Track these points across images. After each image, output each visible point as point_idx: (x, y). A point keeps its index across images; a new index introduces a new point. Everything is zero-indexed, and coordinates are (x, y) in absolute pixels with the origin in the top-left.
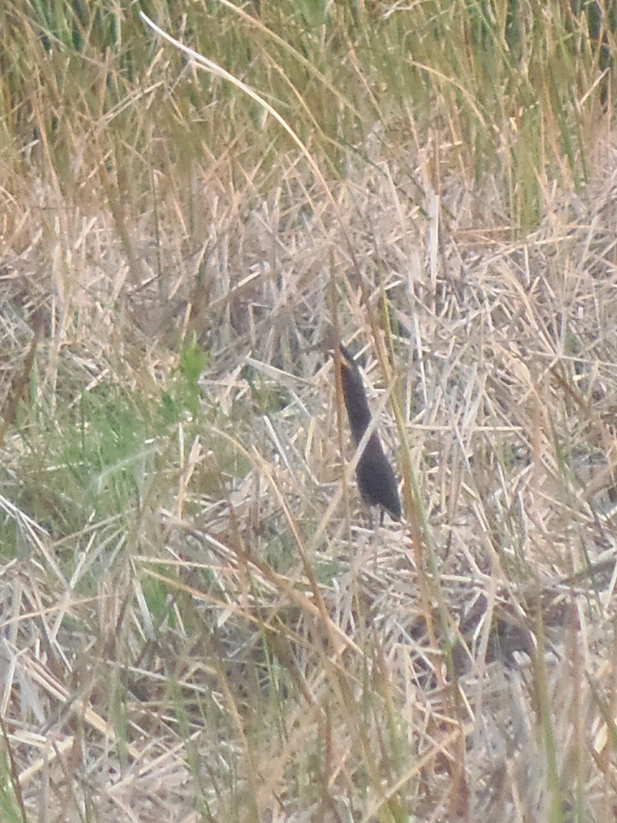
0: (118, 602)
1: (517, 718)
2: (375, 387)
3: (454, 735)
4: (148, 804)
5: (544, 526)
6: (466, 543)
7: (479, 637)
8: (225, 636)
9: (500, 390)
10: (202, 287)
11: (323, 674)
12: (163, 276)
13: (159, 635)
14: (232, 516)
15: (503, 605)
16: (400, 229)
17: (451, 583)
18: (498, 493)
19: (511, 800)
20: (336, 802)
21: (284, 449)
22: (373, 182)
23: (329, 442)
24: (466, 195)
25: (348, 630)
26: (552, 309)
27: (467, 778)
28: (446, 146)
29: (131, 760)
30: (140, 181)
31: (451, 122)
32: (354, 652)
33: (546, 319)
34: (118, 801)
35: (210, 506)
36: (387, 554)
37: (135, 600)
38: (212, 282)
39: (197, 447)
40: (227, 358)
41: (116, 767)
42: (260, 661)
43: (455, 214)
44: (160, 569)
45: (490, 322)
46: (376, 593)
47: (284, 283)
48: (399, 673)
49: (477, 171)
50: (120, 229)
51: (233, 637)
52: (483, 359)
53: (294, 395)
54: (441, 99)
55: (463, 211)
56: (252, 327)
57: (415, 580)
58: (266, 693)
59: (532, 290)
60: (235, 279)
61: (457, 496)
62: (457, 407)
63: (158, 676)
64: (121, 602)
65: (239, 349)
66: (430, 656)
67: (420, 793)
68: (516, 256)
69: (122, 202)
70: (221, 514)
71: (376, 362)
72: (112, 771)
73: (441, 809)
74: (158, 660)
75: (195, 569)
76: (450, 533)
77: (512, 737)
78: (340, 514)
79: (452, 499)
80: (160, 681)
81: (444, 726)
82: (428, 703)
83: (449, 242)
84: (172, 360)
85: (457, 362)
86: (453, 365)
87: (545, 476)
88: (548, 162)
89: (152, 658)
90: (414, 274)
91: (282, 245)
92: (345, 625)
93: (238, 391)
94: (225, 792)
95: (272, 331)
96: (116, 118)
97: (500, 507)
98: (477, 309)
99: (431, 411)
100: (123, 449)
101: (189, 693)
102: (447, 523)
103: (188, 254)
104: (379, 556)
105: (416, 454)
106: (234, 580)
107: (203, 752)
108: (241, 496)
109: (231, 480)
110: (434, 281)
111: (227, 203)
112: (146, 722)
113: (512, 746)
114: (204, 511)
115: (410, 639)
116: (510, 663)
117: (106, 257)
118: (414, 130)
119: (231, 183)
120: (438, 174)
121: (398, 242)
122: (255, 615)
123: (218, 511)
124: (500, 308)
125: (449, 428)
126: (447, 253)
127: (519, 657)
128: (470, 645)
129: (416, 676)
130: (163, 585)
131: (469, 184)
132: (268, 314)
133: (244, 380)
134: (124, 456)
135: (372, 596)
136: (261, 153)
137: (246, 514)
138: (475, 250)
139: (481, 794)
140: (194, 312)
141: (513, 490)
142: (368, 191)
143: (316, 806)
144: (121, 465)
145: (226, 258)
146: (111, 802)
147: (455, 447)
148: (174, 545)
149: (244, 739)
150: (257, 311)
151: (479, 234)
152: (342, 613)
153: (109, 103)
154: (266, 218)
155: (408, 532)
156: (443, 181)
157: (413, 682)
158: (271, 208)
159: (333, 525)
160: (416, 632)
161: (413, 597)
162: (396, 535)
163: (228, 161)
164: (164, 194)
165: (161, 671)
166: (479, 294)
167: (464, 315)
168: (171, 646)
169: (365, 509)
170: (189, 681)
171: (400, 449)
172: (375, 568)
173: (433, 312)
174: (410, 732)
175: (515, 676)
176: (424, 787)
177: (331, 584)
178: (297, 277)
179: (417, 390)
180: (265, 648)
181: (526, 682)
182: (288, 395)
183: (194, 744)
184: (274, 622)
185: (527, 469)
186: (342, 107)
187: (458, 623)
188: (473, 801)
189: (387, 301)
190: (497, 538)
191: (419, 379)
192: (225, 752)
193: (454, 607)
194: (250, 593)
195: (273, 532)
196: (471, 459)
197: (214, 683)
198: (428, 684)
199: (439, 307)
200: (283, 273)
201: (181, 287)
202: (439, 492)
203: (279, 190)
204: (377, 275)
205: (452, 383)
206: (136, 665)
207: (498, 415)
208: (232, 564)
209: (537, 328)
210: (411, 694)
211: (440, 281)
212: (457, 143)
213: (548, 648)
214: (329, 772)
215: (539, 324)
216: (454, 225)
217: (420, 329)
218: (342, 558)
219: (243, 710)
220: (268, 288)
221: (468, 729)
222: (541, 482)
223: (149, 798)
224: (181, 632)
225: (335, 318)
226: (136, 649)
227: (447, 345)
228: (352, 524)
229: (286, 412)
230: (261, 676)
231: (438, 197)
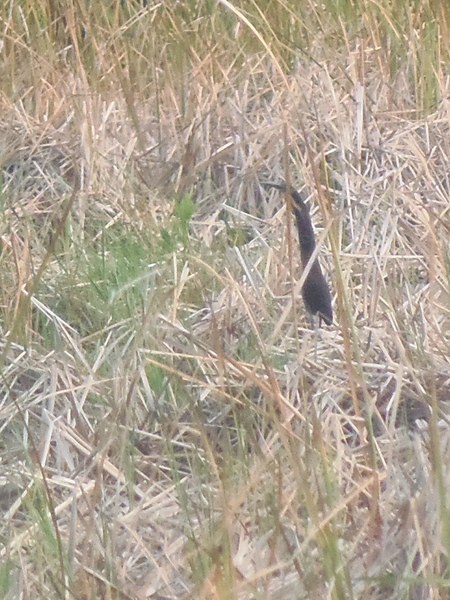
0: (128, 383)
1: (419, 469)
2: (316, 226)
3: (371, 480)
4: (149, 529)
5: (439, 327)
6: (382, 339)
7: (391, 409)
8: (205, 407)
9: (408, 228)
10: (190, 153)
11: (277, 435)
12: (162, 145)
13: (157, 407)
14: (214, 320)
15: (408, 385)
16: (335, 111)
17: (371, 369)
18: (405, 304)
19: (414, 528)
20: (286, 528)
21: (250, 271)
22: (315, 76)
23: (283, 266)
24: (384, 87)
25: (296, 403)
26: (445, 169)
27: (381, 510)
28: (369, 50)
29: (137, 498)
30: (146, 75)
31: (373, 33)
32: (300, 420)
33: (441, 177)
34: (127, 527)
35: (196, 313)
36: (325, 348)
37: (141, 381)
38: (198, 149)
39: (186, 270)
40: (208, 205)
41: (126, 502)
42: (231, 426)
43: (375, 100)
44: (159, 358)
45: (401, 179)
46: (316, 376)
47: (251, 151)
48: (332, 434)
49: (393, 68)
50: (131, 110)
51: (212, 408)
52: (395, 206)
53: (257, 232)
54: (366, 17)
55: (382, 98)
56: (227, 183)
57: (344, 367)
58: (236, 450)
59: (431, 156)
60: (215, 146)
61: (376, 305)
62: (376, 241)
63: (157, 437)
64: (130, 383)
65: (218, 198)
66: (355, 422)
67: (347, 522)
68: (420, 131)
69: (133, 90)
70: (204, 318)
71: (317, 208)
72: (123, 505)
73: (362, 534)
74: (157, 424)
75: (184, 359)
76: (370, 333)
77: (415, 481)
78: (291, 319)
79: (372, 308)
80: (157, 440)
81: (365, 474)
82: (354, 456)
83: (371, 120)
84: (169, 206)
85: (376, 208)
86: (374, 210)
87: (440, 291)
88: (444, 62)
89: (152, 423)
90: (345, 144)
91: (249, 122)
92: (293, 399)
93: (217, 229)
94: (205, 522)
95: (241, 185)
96: (128, 30)
97: (407, 314)
98: (391, 169)
99: (356, 245)
100: (133, 272)
101: (178, 449)
102: (368, 325)
103: (180, 129)
104: (320, 349)
105: (346, 275)
106: (213, 367)
107: (190, 492)
108: (219, 304)
109: (211, 293)
110: (360, 149)
111: (209, 92)
112: (147, 471)
113: (414, 488)
114: (190, 317)
115: (340, 410)
116: (412, 427)
117: (121, 131)
118: (346, 39)
119: (212, 78)
120: (363, 71)
121: (333, 121)
122: (228, 392)
123: (202, 316)
124: (408, 169)
125: (370, 256)
126: (370, 128)
127: (420, 424)
128: (384, 416)
129: (344, 437)
130: (161, 370)
131: (386, 78)
132: (238, 172)
133: (221, 221)
134: (134, 276)
135: (314, 378)
136: (234, 55)
137: (221, 319)
138: (390, 127)
139: (392, 523)
140: (185, 172)
141: (416, 302)
142: (311, 83)
143: (271, 531)
144: (132, 283)
145: (208, 133)
146: (122, 528)
147: (375, 269)
148: (168, 341)
149: (220, 482)
150: (231, 171)
151: (393, 115)
152: (291, 391)
153: (123, 18)
154: (238, 103)
155: (340, 332)
156: (367, 76)
157: (343, 441)
158: (241, 95)
159: (284, 327)
160: (345, 405)
161: (343, 379)
162: (332, 334)
163: (211, 59)
164: (163, 85)
165: (159, 433)
166: (393, 159)
167: (381, 174)
168: (166, 415)
169: (308, 316)
170: (179, 440)
171: (334, 271)
172: (315, 358)
173: (359, 172)
174: (340, 478)
175: (417, 437)
176: (350, 518)
177: (283, 370)
178: (260, 146)
179: (347, 228)
180: (235, 416)
181: (424, 440)
182: (253, 232)
183: (183, 487)
184: (242, 398)
185: (427, 286)
186: (293, 21)
187: (375, 399)
188: (386, 528)
189: (326, 164)
190: (404, 337)
191: (348, 221)
192: (205, 492)
193: (373, 387)
194: (225, 376)
195: (242, 332)
196: (386, 279)
197: (197, 441)
198: (354, 443)
199: (364, 168)
200: (250, 144)
201: (175, 152)
202: (362, 302)
203: (247, 82)
204: (318, 145)
205: (373, 223)
206: (141, 428)
207: (406, 247)
208: (211, 355)
209: (434, 183)
210: (341, 449)
211: (364, 149)
212: (377, 48)
213: (441, 417)
214: (282, 507)
215: (436, 180)
216: (375, 109)
217: (349, 185)
218: (290, 351)
219: (219, 462)
220: (239, 154)
221: (382, 476)
222: (437, 296)
223: (150, 525)
224: (174, 405)
225: (287, 176)
226: (141, 417)
227: (369, 195)
228: (299, 326)
229: (252, 244)
230: (232, 437)
231: (363, 88)
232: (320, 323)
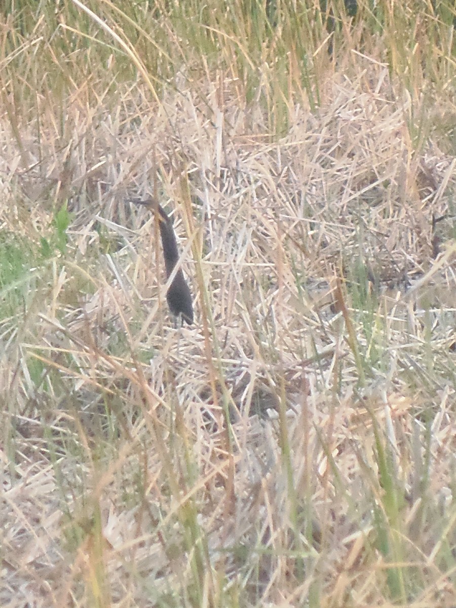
0: (11, 373)
1: (269, 453)
2: (180, 236)
3: (227, 462)
4: (29, 504)
5: (287, 327)
6: (237, 338)
7: (245, 399)
8: (80, 396)
9: (261, 240)
10: (68, 171)
11: (143, 421)
12: (42, 163)
13: (37, 395)
14: (86, 319)
15: (261, 378)
16: (197, 135)
17: (227, 365)
18: (259, 306)
19: (263, 504)
20: (151, 504)
21: (120, 275)
22: (180, 103)
23: (149, 272)
24: (241, 113)
25: (160, 393)
26: (295, 187)
27: (235, 490)
28: (227, 81)
29: (18, 476)
30: (29, 101)
31: (231, 65)
32: (163, 407)
33: (291, 194)
34: (10, 502)
35: (72, 312)
36: (185, 345)
37: (22, 373)
38: (74, 168)
39: (63, 274)
40: (84, 216)
41: (8, 480)
42: (102, 413)
43: (233, 125)
44: (39, 352)
45: (255, 196)
46: (178, 369)
47: (121, 169)
48: (193, 422)
49: (249, 97)
50: (15, 133)
51: (86, 398)
52: (250, 220)
53: (128, 242)
54: (225, 52)
55: (239, 123)
56: (100, 198)
57: (204, 361)
58: (106, 434)
59: (283, 175)
60: (90, 165)
61: (231, 307)
62: (232, 250)
63: (36, 422)
64: (13, 374)
65: (92, 210)
66: (213, 410)
67: (205, 499)
68: (272, 153)
69: (17, 114)
70: (79, 317)
71: (181, 220)
72: (5, 483)
73: (219, 510)
74: (36, 411)
75: (61, 353)
76: (227, 332)
77: (266, 464)
78: (156, 319)
79: (228, 311)
80: (38, 425)
81: (221, 457)
82: (212, 441)
83: (229, 143)
84: (48, 218)
85: (233, 222)
86: (230, 223)
87: (290, 296)
88: (294, 92)
89: (32, 411)
90: (206, 164)
91: (121, 143)
92: (158, 389)
93: (90, 238)
94: (79, 497)
95: (113, 199)
96: (13, 60)
97: (260, 316)
98: (246, 187)
99: (215, 254)
100: (15, 275)
101: (57, 433)
102: (225, 325)
103: (59, 149)
104: (181, 346)
105: (207, 278)
106: (87, 360)
107: (65, 471)
108: (92, 306)
109: (85, 295)
110: (219, 169)
111: (85, 116)
112: (28, 452)
113: (265, 470)
114: (66, 316)
115: (200, 400)
116: (264, 416)
117: (6, 150)
118: (207, 71)
119: (88, 103)
120: (222, 98)
121: (196, 143)
122: (99, 383)
123: (76, 315)
124: (261, 187)
125: (227, 264)
126: (228, 150)
127: (271, 413)
128: (238, 406)
129: (204, 424)
130: (40, 362)
131: (243, 106)
132: (111, 188)
133: (95, 231)
134: (16, 279)
135: (176, 372)
136: (108, 84)
137: (94, 318)
138: (246, 150)
139: (245, 501)
140: (62, 186)
141: (268, 304)
142: (177, 109)
143: (137, 506)
144: (15, 285)
145: (84, 152)
146: (5, 502)
147: (231, 277)
148: (47, 337)
149: (92, 463)
150: (104, 187)
151: (249, 138)
152: (156, 382)
153: (9, 49)
154: (111, 126)
155: (200, 331)
156: (226, 104)
157: (202, 427)
158: (114, 120)
159: (151, 326)
160: (204, 395)
161: (203, 373)
162: (192, 333)
163: (87, 88)
164: (44, 110)
165: (38, 418)
166: (248, 178)
167: (238, 191)
168: (45, 403)
170: (57, 425)
171: (195, 277)
172: (178, 353)
173: (218, 189)
174: (199, 460)
175: (268, 424)
176: (208, 496)
177: (150, 364)
178: (130, 165)
179: (207, 239)
180: (106, 404)
181: (275, 428)
182: (123, 241)
183: (59, 466)
184: (112, 388)
185: (277, 291)
186: (160, 55)
187: (231, 390)
188: (240, 504)
189: (189, 182)
190: (257, 335)
191: (208, 232)
192: (79, 472)
193: (229, 379)
194: (97, 369)
195: (113, 330)
196: (241, 284)
197: (72, 426)
198: (211, 429)
199: (222, 185)
200: (121, 162)
201: (55, 169)
202: (220, 305)
203: (119, 108)
204: (182, 163)
205: (230, 234)
206: (22, 414)
207: (259, 256)
208: (85, 349)
209: (285, 200)
210: (201, 435)
211: (223, 169)
212: (235, 79)
213: (290, 407)
214: (147, 485)
215: (286, 196)
216: (232, 133)
217: (209, 200)
218: (156, 347)
219: (92, 445)
220: (111, 173)
221: (236, 459)
222: (286, 300)
223: (29, 500)
224: (52, 394)
225: (155, 191)
226: (22, 404)
227: (226, 210)
228: (164, 325)
229: (122, 252)
230: (103, 423)
231: (222, 114)
232: (183, 323)
